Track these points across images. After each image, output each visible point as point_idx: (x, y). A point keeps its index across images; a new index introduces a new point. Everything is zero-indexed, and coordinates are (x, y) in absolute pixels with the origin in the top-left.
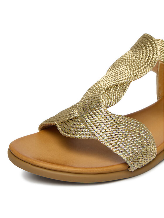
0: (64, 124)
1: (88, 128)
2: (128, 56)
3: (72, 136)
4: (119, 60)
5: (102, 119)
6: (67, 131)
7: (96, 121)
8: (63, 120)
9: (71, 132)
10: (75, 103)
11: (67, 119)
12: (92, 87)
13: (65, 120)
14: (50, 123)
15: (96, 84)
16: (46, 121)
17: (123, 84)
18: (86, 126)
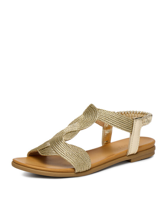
0: (42, 150)
1: (54, 151)
2: (81, 118)
3: (46, 155)
4: (76, 119)
5: (62, 146)
6: (44, 153)
7: (59, 147)
8: (42, 148)
9: (46, 153)
10: (48, 140)
11: (44, 147)
12: (59, 133)
13: (43, 148)
14: (34, 150)
15: (61, 131)
16: (32, 150)
17: (75, 131)
18: (54, 149)
